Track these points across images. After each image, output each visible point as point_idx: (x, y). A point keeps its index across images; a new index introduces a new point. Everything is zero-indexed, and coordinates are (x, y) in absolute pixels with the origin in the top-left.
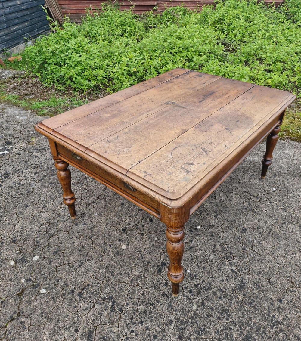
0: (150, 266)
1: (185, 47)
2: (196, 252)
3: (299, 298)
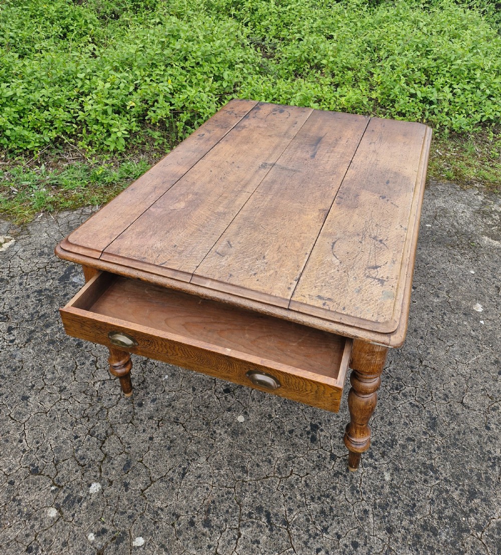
1: (204, 55)
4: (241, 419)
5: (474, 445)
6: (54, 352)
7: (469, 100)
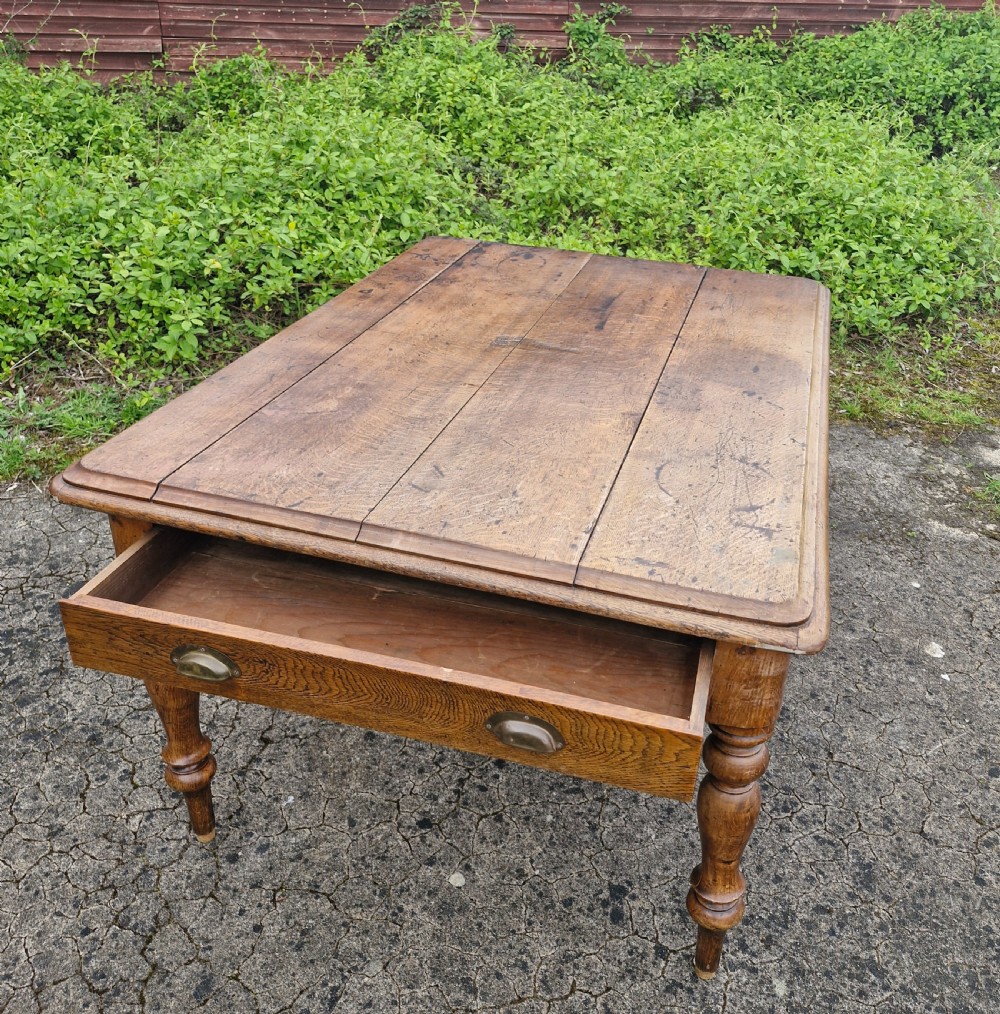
4: (457, 880)
5: (956, 916)
6: (39, 755)
7: (882, 272)
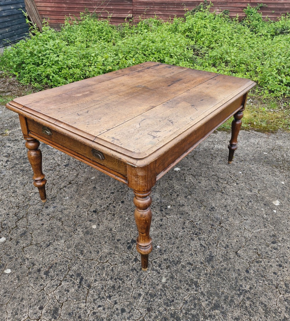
0: (120, 243)
1: (157, 49)
2: (166, 229)
3: (265, 268)
4: (94, 227)
5: (232, 279)
